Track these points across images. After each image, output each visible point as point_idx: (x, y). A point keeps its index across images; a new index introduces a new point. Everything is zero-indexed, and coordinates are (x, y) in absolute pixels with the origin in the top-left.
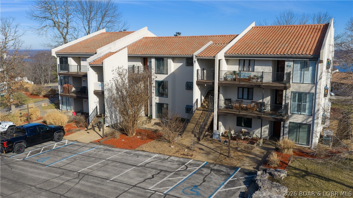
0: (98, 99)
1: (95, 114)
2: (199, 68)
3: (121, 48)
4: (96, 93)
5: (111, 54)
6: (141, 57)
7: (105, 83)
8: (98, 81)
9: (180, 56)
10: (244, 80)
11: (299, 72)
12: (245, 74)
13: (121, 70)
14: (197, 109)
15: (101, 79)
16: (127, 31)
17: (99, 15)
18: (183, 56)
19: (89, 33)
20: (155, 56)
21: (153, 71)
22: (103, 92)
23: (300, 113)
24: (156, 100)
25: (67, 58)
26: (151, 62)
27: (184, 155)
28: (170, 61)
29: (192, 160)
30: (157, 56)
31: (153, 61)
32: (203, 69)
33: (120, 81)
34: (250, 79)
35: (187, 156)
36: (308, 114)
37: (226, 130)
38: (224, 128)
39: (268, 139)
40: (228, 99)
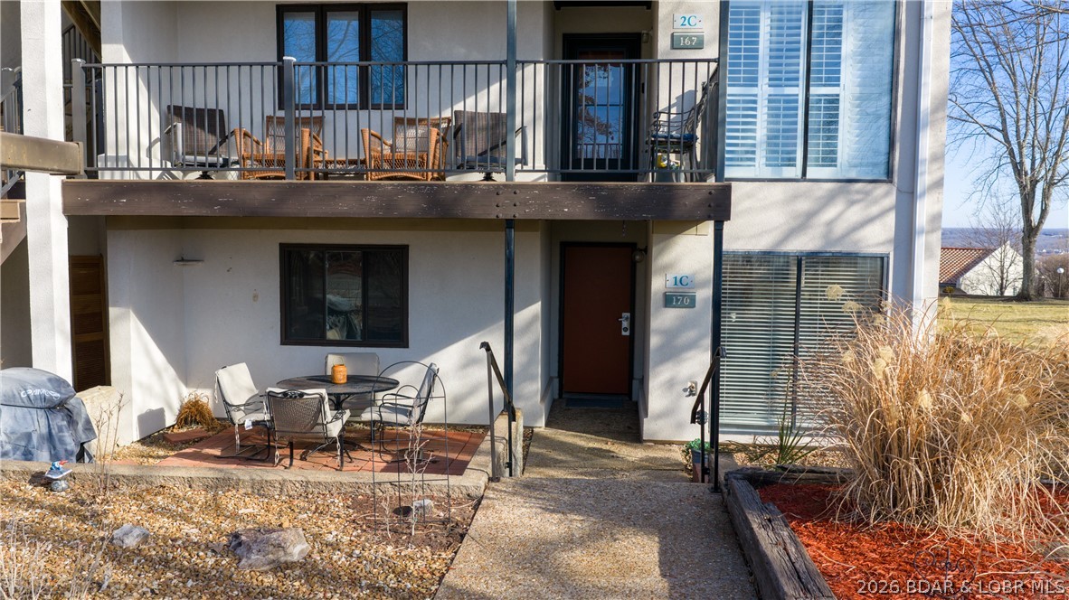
23: (795, 172)
36: (853, 175)
37: (192, 390)
38: (172, 371)
39: (542, 422)
40: (189, 110)
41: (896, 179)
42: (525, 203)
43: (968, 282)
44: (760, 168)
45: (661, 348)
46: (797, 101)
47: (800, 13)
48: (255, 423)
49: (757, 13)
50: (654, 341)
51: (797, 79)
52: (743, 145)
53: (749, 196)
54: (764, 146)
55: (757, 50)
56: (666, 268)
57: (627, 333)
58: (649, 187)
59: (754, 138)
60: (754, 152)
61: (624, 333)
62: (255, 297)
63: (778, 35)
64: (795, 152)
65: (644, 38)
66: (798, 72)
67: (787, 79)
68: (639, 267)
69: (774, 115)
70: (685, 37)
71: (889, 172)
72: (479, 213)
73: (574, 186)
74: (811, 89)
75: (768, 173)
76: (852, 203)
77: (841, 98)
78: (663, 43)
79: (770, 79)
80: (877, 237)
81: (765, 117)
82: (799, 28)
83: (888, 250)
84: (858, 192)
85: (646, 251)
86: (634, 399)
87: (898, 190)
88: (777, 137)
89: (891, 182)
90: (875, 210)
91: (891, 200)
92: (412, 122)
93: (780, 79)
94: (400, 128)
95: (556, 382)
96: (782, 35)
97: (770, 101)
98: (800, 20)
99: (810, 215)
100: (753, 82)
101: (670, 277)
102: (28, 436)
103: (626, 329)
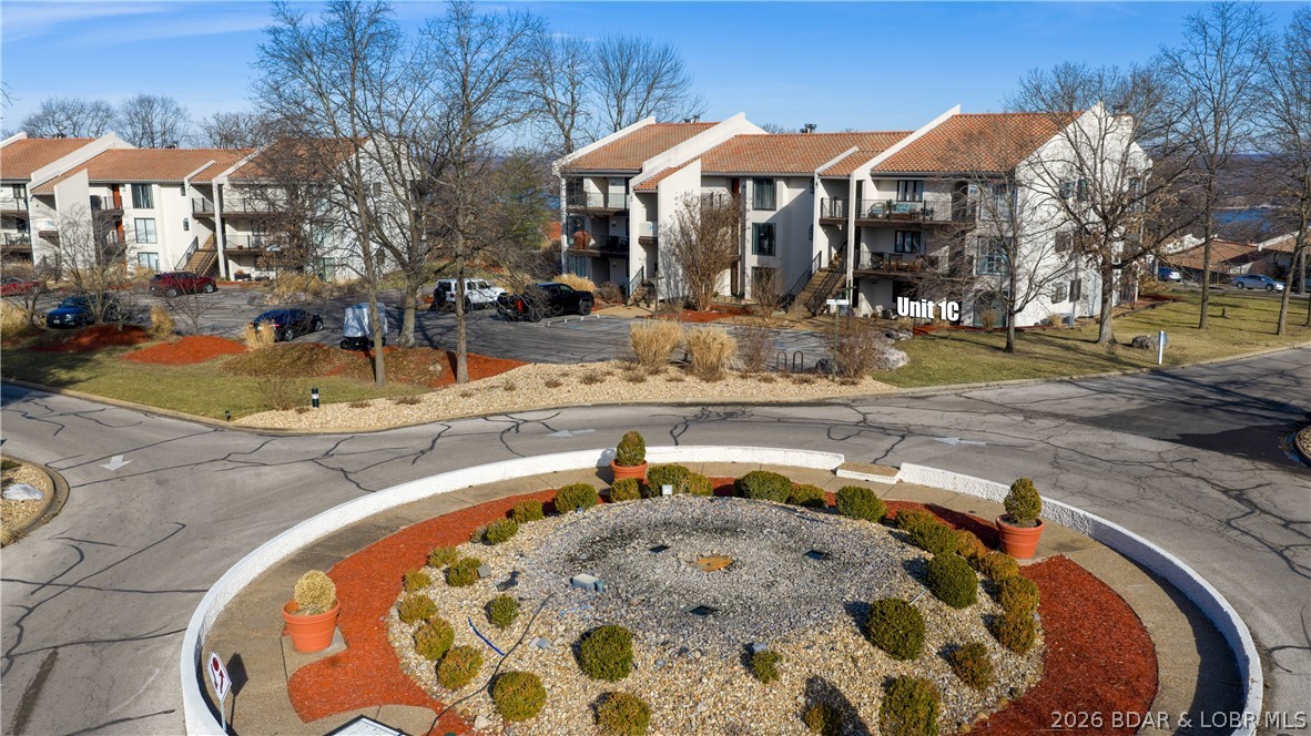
0: (645, 254)
1: (638, 280)
2: (826, 196)
3: (689, 159)
4: (643, 242)
5: (670, 171)
6: (726, 177)
7: (660, 222)
8: (648, 220)
9: (800, 175)
10: (902, 216)
11: (990, 200)
12: (906, 207)
13: (689, 198)
14: (820, 270)
15: (653, 215)
16: (701, 120)
17: (641, 88)
18: (804, 175)
19: (617, 126)
20: (752, 174)
21: (749, 206)
22: (655, 240)
23: (991, 273)
24: (751, 260)
25: (580, 180)
26: (745, 187)
28: (781, 185)
30: (756, 174)
31: (749, 184)
32: (835, 199)
33: (687, 216)
34: (913, 214)
38: (870, 306)
65: (964, 241)
70: (969, 244)
78: (966, 245)
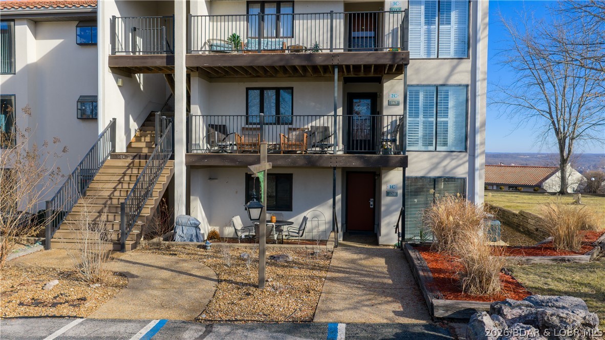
11: (424, 28)
14: (114, 155)
23: (432, 148)
27: (36, 303)
29: (79, 321)
35: (54, 305)
36: (453, 149)
37: (212, 227)
38: (206, 219)
39: (341, 239)
40: (216, 126)
41: (468, 151)
42: (340, 162)
43: (548, 185)
44: (420, 147)
45: (385, 211)
46: (433, 123)
47: (434, 93)
48: (246, 236)
49: (419, 93)
50: (383, 209)
51: (433, 115)
52: (414, 138)
53: (416, 157)
54: (422, 139)
55: (419, 105)
56: (386, 182)
57: (372, 207)
58: (381, 157)
59: (418, 136)
60: (418, 141)
61: (371, 207)
62: (237, 192)
63: (426, 100)
64: (432, 141)
65: (378, 96)
66: (433, 113)
67: (429, 116)
68: (377, 181)
69: (425, 128)
70: (393, 101)
71: (466, 149)
72: (325, 165)
73: (356, 156)
74: (438, 119)
75: (423, 148)
76: (453, 159)
77: (449, 122)
78: (385, 103)
79: (424, 115)
80: (462, 171)
81: (422, 129)
82: (433, 98)
83: (466, 176)
84: (455, 155)
85: (379, 176)
86: (375, 232)
87: (469, 155)
88: (426, 136)
89: (466, 152)
90: (461, 162)
91: (467, 158)
92: (295, 129)
93: (427, 115)
94: (290, 131)
95: (345, 225)
96: (427, 100)
97: (423, 123)
98: (434, 95)
99: (438, 163)
100: (417, 116)
101: (389, 185)
102: (192, 235)
103: (372, 205)
